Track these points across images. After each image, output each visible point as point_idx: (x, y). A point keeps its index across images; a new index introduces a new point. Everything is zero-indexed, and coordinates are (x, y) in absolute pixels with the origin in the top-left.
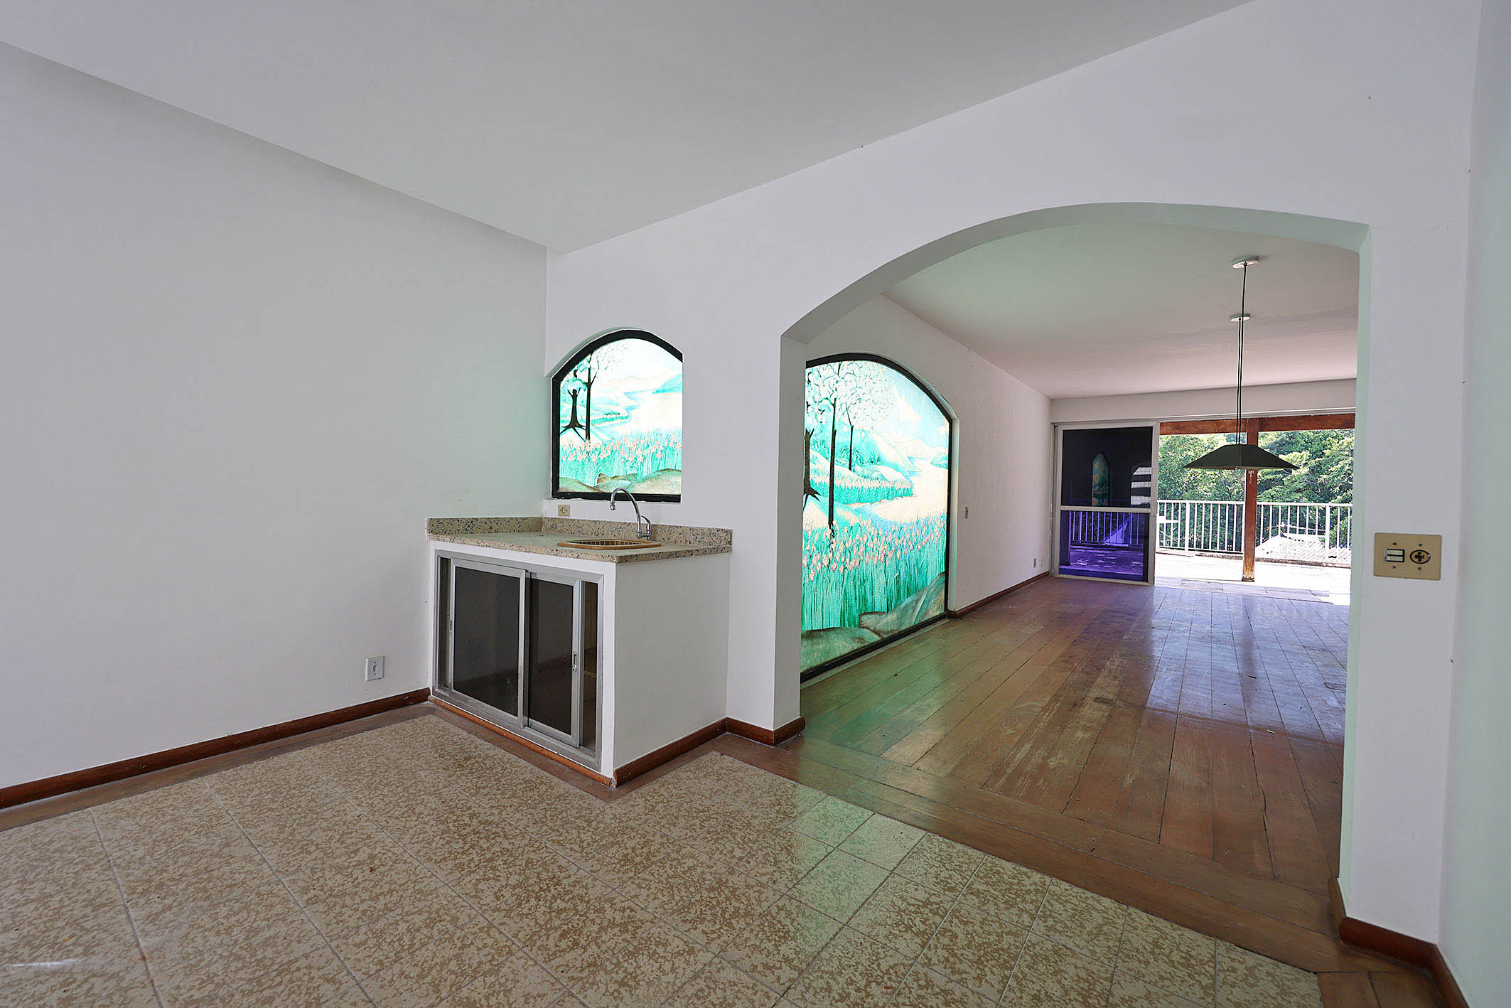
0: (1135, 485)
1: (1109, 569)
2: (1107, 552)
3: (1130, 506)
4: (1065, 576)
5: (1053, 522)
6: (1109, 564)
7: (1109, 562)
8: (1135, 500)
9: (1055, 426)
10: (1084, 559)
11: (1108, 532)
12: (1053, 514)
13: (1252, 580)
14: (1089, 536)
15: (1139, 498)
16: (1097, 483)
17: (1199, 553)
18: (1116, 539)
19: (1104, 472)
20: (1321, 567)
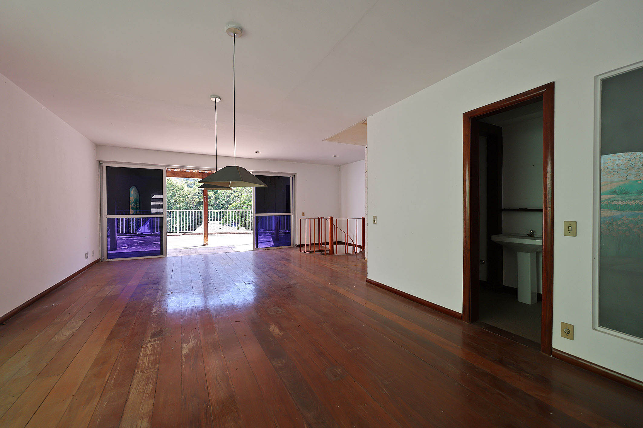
0: (153, 203)
1: (141, 249)
2: (140, 238)
3: (150, 213)
4: (112, 260)
5: (101, 226)
6: (141, 245)
7: (141, 244)
8: (153, 210)
9: (100, 163)
10: (127, 244)
11: (140, 226)
12: (101, 221)
13: (207, 244)
14: (130, 230)
15: (155, 209)
16: (133, 201)
17: (183, 233)
18: (144, 230)
19: (137, 196)
20: (226, 234)
